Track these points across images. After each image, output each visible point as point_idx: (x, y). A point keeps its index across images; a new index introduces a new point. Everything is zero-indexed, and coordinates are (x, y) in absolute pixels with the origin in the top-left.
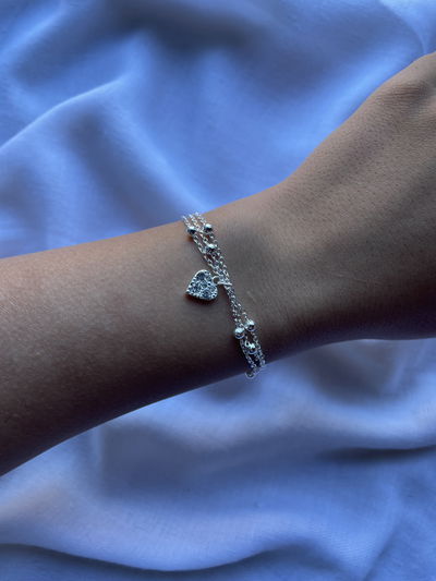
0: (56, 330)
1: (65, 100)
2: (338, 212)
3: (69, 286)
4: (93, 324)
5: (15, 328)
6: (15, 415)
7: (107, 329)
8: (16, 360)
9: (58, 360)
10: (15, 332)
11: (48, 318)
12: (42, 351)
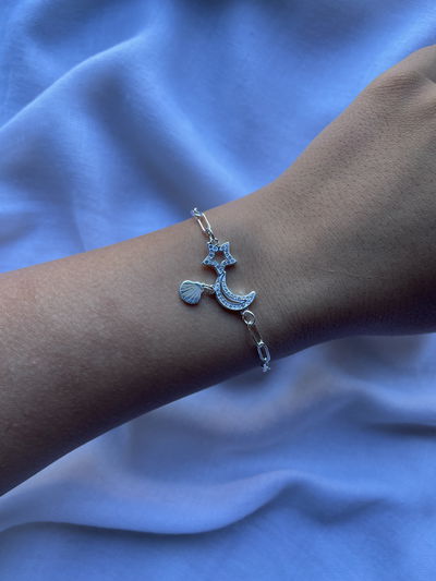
0: (51, 339)
1: (84, 59)
2: (328, 206)
3: (62, 294)
4: (86, 330)
5: (10, 338)
6: (15, 425)
7: (101, 334)
8: (12, 369)
9: (53, 367)
10: (10, 342)
11: (43, 327)
12: (38, 359)
